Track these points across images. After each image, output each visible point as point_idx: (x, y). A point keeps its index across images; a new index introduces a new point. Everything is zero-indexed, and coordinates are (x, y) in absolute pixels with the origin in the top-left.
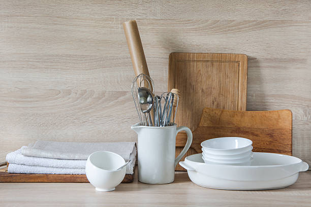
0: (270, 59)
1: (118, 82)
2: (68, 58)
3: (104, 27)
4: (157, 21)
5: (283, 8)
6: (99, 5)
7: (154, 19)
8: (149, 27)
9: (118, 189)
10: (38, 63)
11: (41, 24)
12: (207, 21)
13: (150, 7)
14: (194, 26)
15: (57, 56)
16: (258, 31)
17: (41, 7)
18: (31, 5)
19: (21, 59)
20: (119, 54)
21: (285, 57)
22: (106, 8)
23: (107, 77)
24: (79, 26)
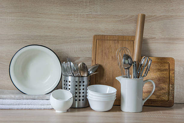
0: (164, 38)
1: (75, 52)
2: (46, 38)
3: (67, 19)
4: (97, 16)
5: (172, 8)
6: (64, 6)
7: (96, 15)
8: (93, 19)
9: (68, 111)
10: (29, 40)
11: (30, 18)
12: (127, 16)
13: (94, 8)
14: (119, 19)
15: (39, 36)
16: (157, 22)
17: (30, 8)
18: (25, 6)
19: (19, 38)
20: (76, 35)
21: (173, 37)
22: (68, 8)
23: (68, 49)
24: (52, 19)
